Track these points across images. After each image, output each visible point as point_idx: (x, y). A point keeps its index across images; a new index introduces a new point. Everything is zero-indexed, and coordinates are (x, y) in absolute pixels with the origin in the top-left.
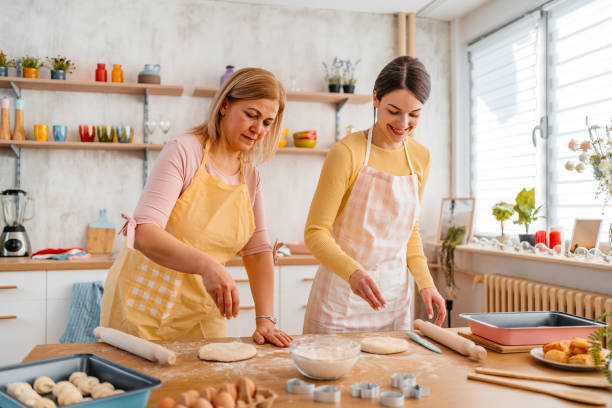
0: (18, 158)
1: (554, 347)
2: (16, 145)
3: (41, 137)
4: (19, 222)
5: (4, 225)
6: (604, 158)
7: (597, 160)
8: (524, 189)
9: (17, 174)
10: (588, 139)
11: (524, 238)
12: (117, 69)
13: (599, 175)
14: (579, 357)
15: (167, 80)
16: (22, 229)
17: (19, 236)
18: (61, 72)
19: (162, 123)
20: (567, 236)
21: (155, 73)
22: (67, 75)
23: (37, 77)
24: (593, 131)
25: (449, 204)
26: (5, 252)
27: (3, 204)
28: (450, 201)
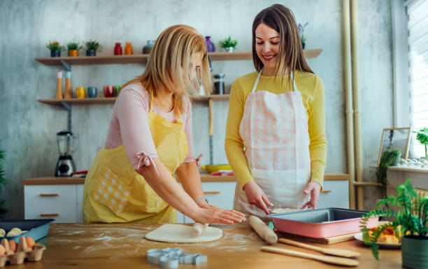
0: (70, 112)
2: (66, 102)
3: (80, 96)
4: (70, 153)
5: (58, 156)
9: (70, 122)
12: (128, 45)
16: (70, 158)
17: (68, 163)
18: (92, 51)
22: (97, 53)
23: (78, 55)
25: (388, 134)
26: (59, 173)
27: (58, 141)
28: (389, 131)
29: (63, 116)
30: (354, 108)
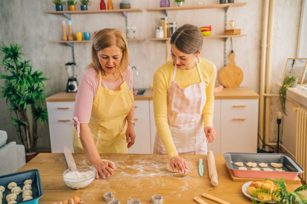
0: (73, 47)
3: (79, 39)
4: (75, 77)
5: (68, 79)
9: (73, 54)
15: (134, 6)
16: (75, 80)
17: (74, 83)
19: (132, 28)
23: (75, 10)
25: (291, 62)
26: (69, 91)
27: (66, 69)
28: (292, 60)
29: (68, 50)
30: (267, 43)
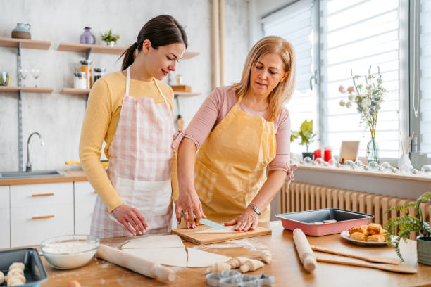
1: (356, 230)
6: (364, 98)
7: (360, 100)
8: (306, 121)
10: (352, 85)
11: (305, 155)
13: (361, 109)
14: (373, 236)
15: (36, 36)
19: (33, 71)
20: (336, 153)
21: (26, 31)
24: (355, 79)
